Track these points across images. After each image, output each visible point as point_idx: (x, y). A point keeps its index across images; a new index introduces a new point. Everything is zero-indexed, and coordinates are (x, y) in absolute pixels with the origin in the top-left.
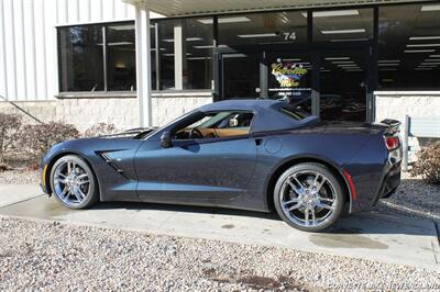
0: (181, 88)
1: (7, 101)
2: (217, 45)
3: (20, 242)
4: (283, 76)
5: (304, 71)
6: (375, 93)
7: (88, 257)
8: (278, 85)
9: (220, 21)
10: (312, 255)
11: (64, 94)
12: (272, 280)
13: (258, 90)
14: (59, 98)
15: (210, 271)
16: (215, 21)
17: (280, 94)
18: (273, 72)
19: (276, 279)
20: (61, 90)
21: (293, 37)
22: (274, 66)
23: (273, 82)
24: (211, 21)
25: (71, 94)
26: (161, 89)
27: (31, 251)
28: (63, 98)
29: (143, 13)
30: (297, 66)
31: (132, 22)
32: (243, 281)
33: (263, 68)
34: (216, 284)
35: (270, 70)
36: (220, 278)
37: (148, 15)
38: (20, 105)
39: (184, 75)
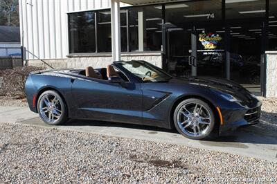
0: (142, 50)
1: (39, 59)
2: (164, 22)
3: (33, 138)
4: (206, 42)
5: (220, 39)
6: (266, 52)
7: (67, 146)
8: (203, 48)
9: (166, 7)
10: (198, 150)
11: (72, 54)
12: (168, 162)
13: (190, 51)
14: (69, 57)
15: (133, 156)
16: (163, 7)
17: (204, 53)
18: (200, 39)
19: (171, 162)
20: (70, 52)
21: (213, 16)
22: (200, 35)
23: (200, 46)
24: (160, 8)
25: (76, 55)
26: (130, 51)
27: (37, 142)
28: (71, 57)
29: (116, 4)
30: (215, 35)
31: (109, 10)
32: (151, 162)
33: (193, 37)
34: (134, 163)
35: (198, 38)
36: (138, 160)
37: (118, 5)
38: (47, 62)
39: (144, 41)
